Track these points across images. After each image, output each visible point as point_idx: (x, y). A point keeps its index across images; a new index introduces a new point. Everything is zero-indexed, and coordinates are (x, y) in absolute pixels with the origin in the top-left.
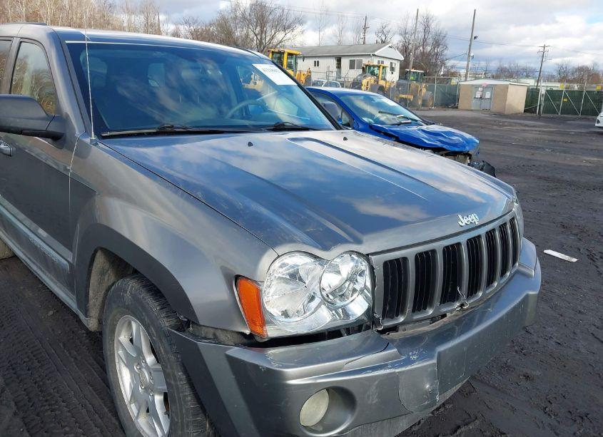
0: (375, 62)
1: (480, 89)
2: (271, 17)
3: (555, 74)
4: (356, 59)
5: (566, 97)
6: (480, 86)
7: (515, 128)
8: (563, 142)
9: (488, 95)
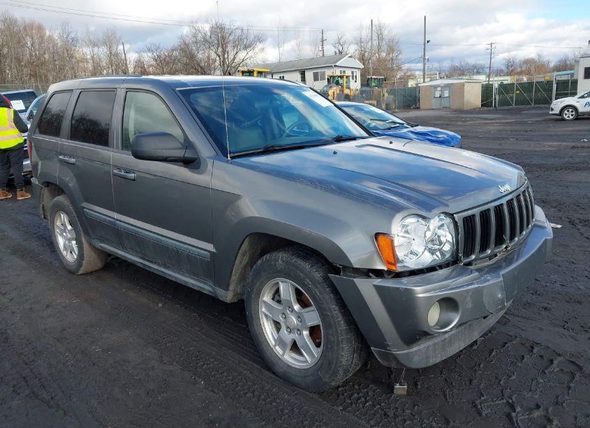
0: (337, 72)
1: (439, 89)
2: (231, 38)
3: (503, 68)
4: (319, 71)
5: (517, 89)
6: (438, 86)
7: (477, 122)
8: (524, 131)
9: (446, 94)
